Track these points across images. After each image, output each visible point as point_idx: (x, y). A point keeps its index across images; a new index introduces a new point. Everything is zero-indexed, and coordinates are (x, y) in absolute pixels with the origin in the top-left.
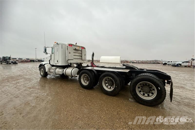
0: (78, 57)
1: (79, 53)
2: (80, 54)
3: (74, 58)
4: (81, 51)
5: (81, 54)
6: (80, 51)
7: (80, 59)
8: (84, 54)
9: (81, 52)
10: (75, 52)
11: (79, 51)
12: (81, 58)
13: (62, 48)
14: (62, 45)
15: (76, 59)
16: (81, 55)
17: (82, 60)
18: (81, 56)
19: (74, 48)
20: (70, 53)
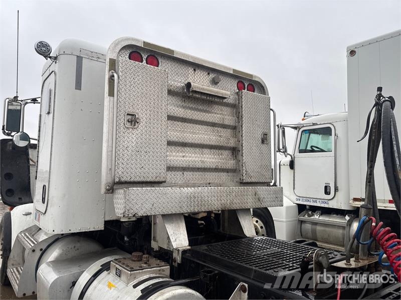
0: (209, 159)
1: (213, 125)
2: (227, 133)
3: (170, 169)
4: (236, 107)
5: (235, 129)
6: (226, 111)
7: (224, 176)
8: (259, 136)
9: (229, 120)
10: (180, 112)
11: (216, 108)
12: (231, 164)
13: (78, 86)
14: (79, 59)
15: (188, 175)
16: (232, 143)
17: (243, 183)
18: (235, 151)
19: (178, 82)
20: (133, 120)
